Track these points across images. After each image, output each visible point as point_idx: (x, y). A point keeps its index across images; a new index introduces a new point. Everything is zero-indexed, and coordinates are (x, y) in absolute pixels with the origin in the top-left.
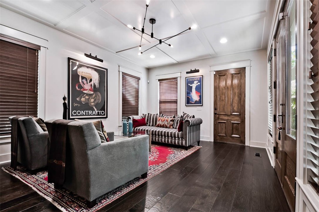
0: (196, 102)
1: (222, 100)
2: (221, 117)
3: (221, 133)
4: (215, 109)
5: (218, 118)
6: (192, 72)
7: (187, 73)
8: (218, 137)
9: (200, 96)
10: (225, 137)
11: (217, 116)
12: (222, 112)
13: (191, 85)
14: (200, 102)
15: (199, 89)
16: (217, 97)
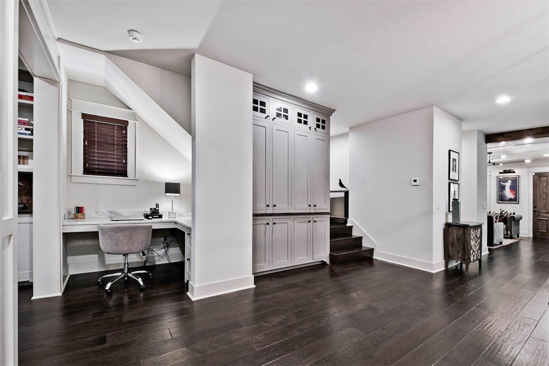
0: (511, 200)
1: (543, 199)
2: (541, 214)
3: (542, 229)
4: (535, 207)
5: (538, 216)
6: (505, 172)
7: (500, 173)
8: (538, 233)
9: (516, 195)
10: (546, 233)
11: (537, 213)
12: (543, 210)
13: (504, 184)
14: (515, 200)
15: (515, 188)
16: (536, 195)
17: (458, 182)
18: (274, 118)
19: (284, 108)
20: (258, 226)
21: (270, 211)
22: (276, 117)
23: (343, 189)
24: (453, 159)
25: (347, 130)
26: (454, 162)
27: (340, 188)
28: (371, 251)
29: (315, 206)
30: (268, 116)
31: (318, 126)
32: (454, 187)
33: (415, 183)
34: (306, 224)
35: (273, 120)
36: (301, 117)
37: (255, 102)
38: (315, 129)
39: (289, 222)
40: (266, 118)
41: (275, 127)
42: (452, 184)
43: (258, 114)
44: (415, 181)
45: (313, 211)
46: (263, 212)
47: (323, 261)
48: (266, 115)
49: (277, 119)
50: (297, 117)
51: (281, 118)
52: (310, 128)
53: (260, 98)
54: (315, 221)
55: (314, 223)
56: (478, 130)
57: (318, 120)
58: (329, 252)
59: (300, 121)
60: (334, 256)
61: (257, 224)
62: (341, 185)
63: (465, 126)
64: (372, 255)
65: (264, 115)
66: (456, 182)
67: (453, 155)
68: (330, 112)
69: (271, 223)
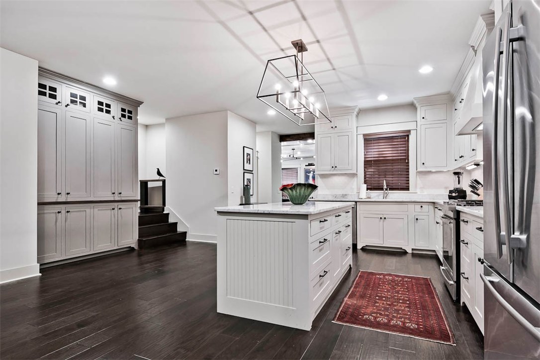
6: (309, 165)
7: (306, 166)
17: (253, 172)
18: (68, 105)
19: (80, 96)
20: (46, 215)
21: (62, 199)
22: (69, 103)
23: (162, 178)
24: (247, 154)
25: (163, 120)
26: (249, 156)
27: (158, 177)
28: (184, 234)
29: (120, 193)
30: (59, 102)
31: (123, 116)
32: (247, 176)
33: (216, 173)
34: (109, 211)
35: (66, 106)
36: (103, 106)
37: (41, 86)
38: (120, 119)
39: (88, 210)
40: (57, 104)
41: (69, 114)
42: (245, 174)
43: (47, 98)
44: (216, 171)
45: (117, 199)
46: (54, 200)
47: (130, 247)
48: (57, 101)
49: (72, 106)
50: (97, 106)
51: (77, 104)
52: (113, 117)
53: (48, 83)
54: (120, 209)
55: (119, 211)
56: (272, 132)
57: (123, 110)
58: (138, 238)
59: (100, 110)
60: (142, 240)
61: (44, 213)
62: (159, 173)
63: (259, 129)
64: (185, 237)
65: (54, 101)
66: (250, 172)
67: (247, 151)
68: (138, 103)
69: (63, 212)
